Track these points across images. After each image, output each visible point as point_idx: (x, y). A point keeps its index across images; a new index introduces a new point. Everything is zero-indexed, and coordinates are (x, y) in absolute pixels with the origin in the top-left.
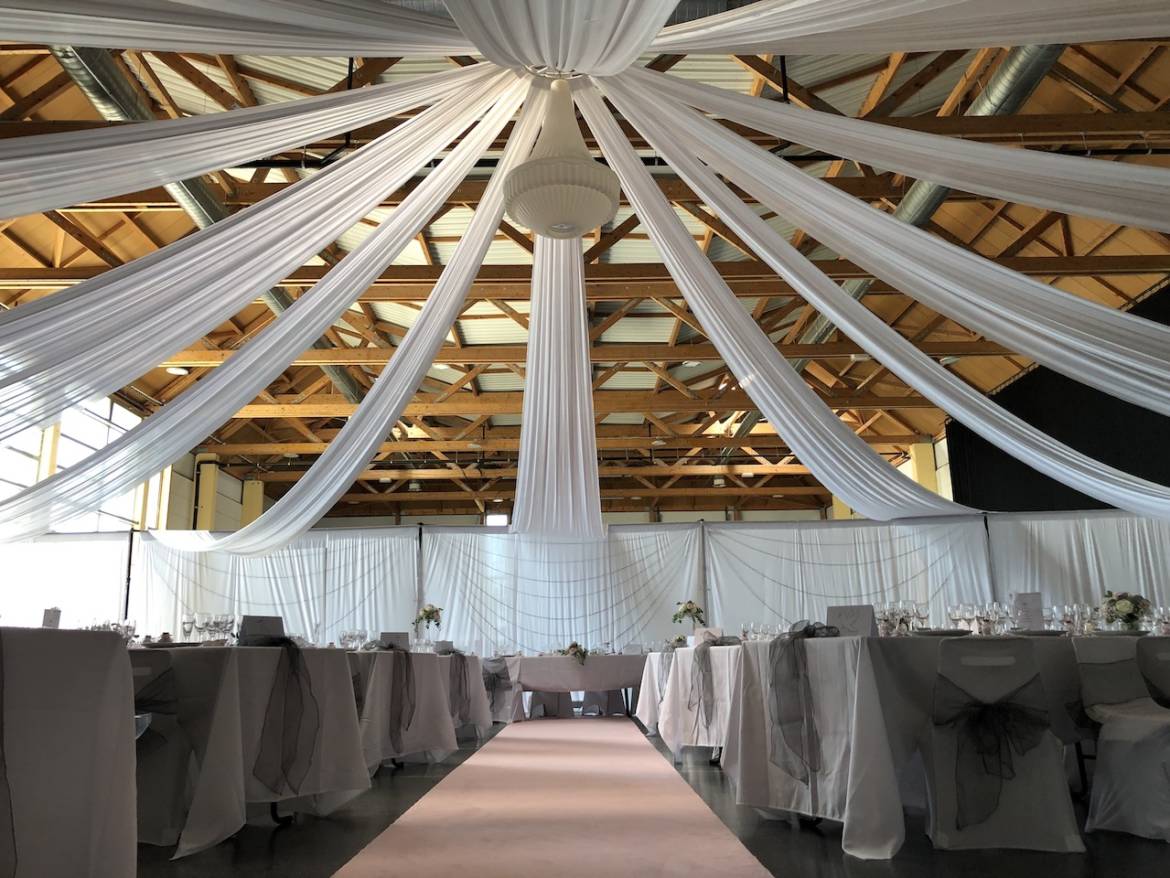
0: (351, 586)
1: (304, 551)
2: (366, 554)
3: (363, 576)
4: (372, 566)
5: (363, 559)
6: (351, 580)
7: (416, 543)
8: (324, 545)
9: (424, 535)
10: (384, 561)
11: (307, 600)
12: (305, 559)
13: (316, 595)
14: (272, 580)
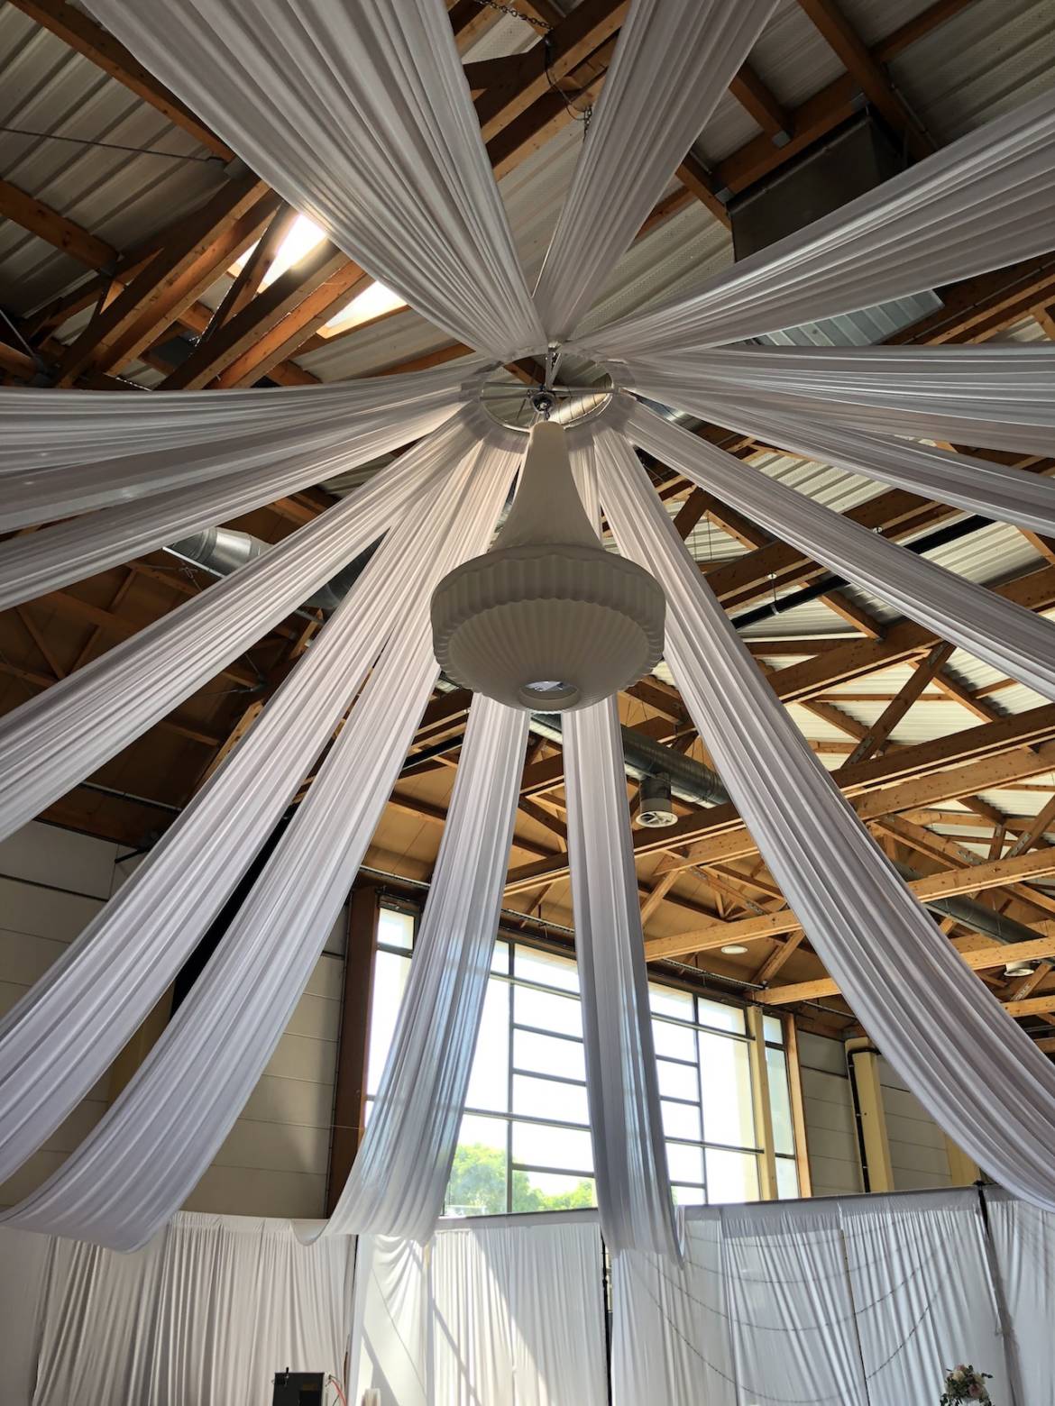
0: (890, 1300)
1: (812, 1235)
2: (903, 1242)
3: (905, 1282)
4: (917, 1265)
5: (899, 1250)
6: (888, 1289)
7: (979, 1219)
8: (838, 1227)
9: (989, 1204)
10: (934, 1254)
11: (829, 1324)
12: (815, 1248)
13: (841, 1317)
14: (777, 1286)
